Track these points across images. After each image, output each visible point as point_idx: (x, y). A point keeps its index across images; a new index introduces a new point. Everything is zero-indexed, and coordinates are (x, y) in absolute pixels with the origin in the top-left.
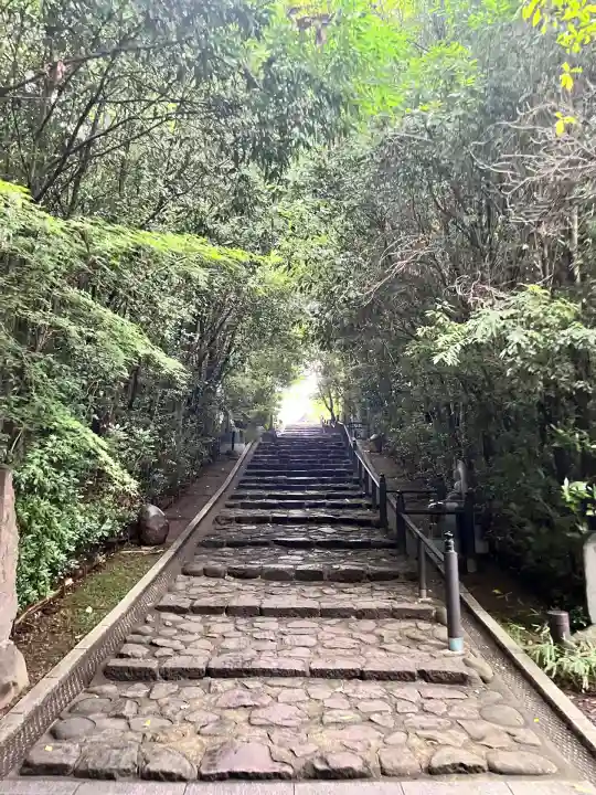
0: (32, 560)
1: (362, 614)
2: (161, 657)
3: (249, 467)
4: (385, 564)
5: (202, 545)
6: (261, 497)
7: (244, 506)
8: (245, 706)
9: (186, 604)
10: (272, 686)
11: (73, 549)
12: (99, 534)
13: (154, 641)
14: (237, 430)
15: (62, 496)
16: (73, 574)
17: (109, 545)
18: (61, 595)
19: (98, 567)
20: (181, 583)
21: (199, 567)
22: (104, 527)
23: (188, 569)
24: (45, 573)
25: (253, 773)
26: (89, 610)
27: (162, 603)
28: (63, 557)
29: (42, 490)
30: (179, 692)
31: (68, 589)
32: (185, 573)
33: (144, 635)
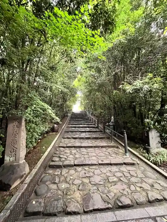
0: (31, 138)
1: (102, 147)
2: (62, 161)
3: (71, 118)
4: (102, 135)
5: (65, 132)
6: (74, 123)
7: (72, 125)
8: (87, 177)
9: (65, 146)
10: (91, 169)
11: (40, 134)
12: (45, 131)
13: (60, 156)
14: (68, 111)
15: (37, 123)
16: (40, 139)
17: (47, 132)
18: (38, 144)
19: (45, 137)
20: (63, 140)
21: (66, 137)
22: (46, 129)
23: (64, 137)
24: (34, 140)
25: (101, 209)
26: (44, 147)
27: (60, 146)
28: (38, 136)
29: (33, 122)
30: (68, 172)
31: (39, 142)
32: (63, 138)
33: (57, 154)
